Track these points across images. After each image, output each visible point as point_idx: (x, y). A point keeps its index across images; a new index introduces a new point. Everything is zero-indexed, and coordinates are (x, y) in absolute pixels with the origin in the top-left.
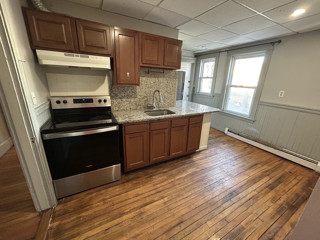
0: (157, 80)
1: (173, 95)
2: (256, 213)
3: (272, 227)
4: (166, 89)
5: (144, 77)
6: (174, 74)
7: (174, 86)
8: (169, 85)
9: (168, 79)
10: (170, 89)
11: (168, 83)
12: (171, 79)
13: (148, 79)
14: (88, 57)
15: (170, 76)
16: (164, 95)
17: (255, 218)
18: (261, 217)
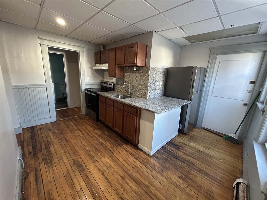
0: (135, 75)
1: (145, 88)
2: (58, 179)
3: (42, 188)
4: (140, 82)
5: (128, 73)
6: (146, 69)
7: (146, 81)
8: (143, 79)
9: (141, 74)
10: (143, 82)
11: (141, 77)
12: (144, 74)
13: (130, 74)
14: (103, 65)
15: (143, 71)
16: (139, 87)
17: (55, 177)
18: (53, 183)
